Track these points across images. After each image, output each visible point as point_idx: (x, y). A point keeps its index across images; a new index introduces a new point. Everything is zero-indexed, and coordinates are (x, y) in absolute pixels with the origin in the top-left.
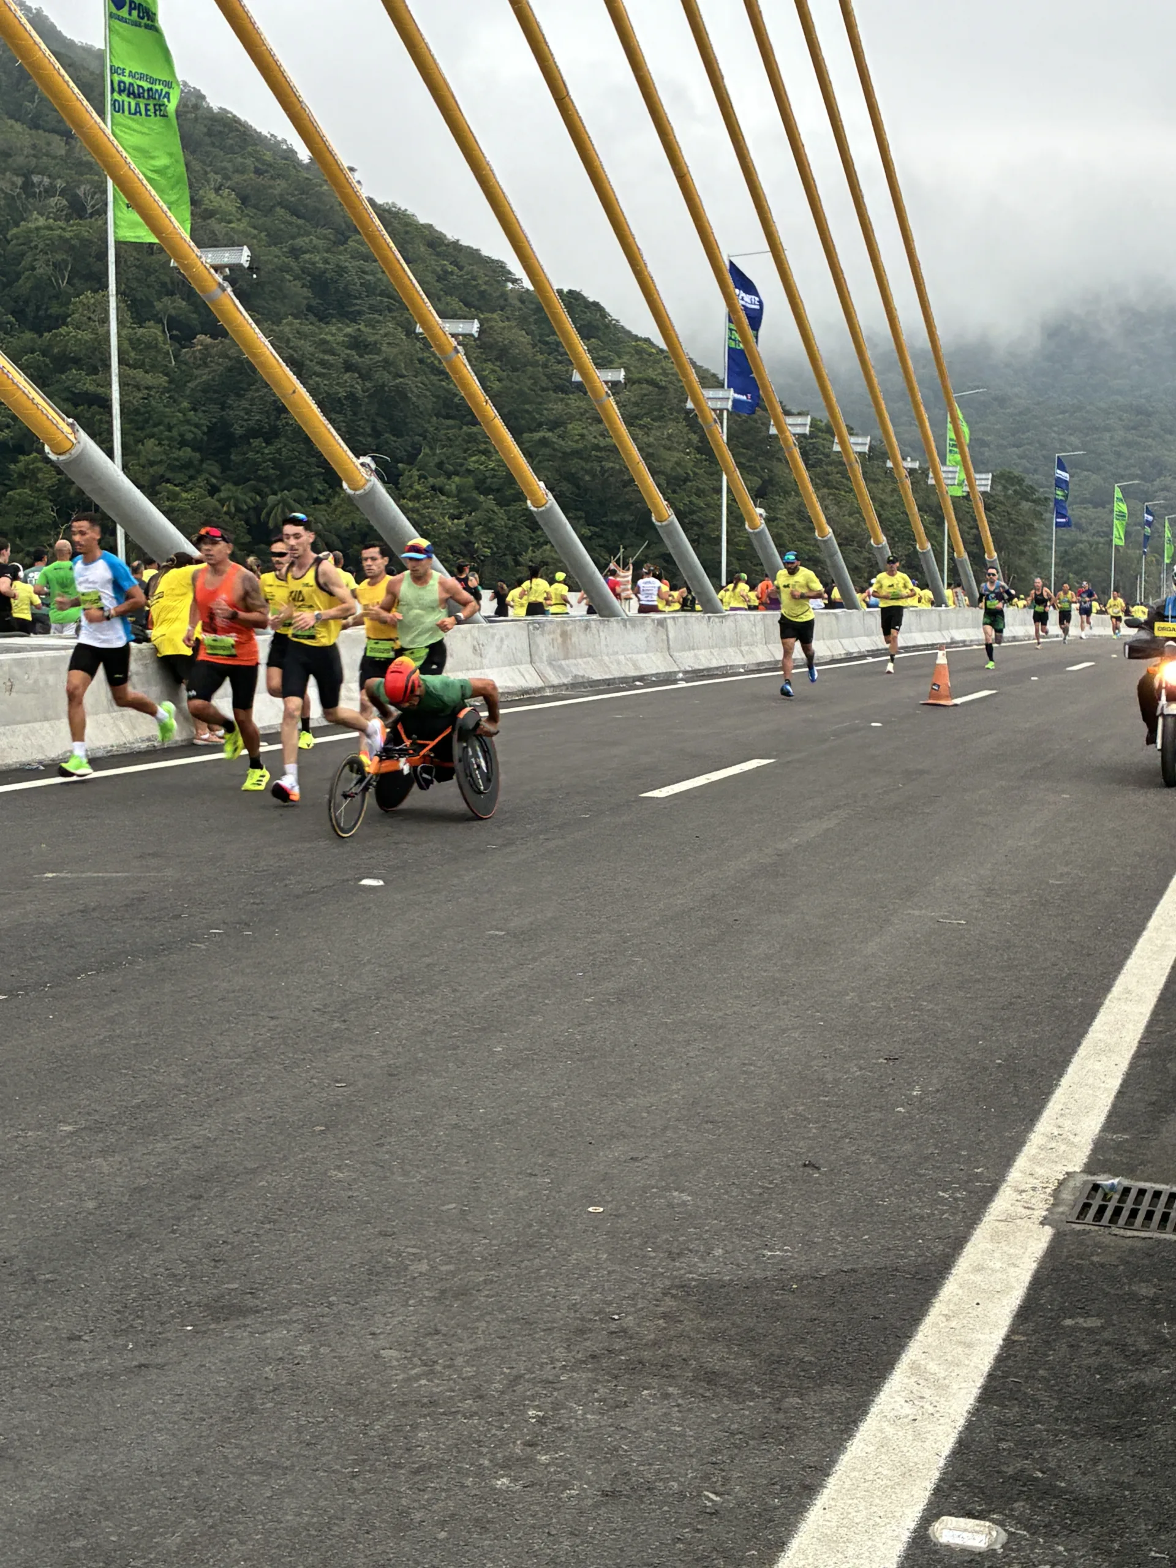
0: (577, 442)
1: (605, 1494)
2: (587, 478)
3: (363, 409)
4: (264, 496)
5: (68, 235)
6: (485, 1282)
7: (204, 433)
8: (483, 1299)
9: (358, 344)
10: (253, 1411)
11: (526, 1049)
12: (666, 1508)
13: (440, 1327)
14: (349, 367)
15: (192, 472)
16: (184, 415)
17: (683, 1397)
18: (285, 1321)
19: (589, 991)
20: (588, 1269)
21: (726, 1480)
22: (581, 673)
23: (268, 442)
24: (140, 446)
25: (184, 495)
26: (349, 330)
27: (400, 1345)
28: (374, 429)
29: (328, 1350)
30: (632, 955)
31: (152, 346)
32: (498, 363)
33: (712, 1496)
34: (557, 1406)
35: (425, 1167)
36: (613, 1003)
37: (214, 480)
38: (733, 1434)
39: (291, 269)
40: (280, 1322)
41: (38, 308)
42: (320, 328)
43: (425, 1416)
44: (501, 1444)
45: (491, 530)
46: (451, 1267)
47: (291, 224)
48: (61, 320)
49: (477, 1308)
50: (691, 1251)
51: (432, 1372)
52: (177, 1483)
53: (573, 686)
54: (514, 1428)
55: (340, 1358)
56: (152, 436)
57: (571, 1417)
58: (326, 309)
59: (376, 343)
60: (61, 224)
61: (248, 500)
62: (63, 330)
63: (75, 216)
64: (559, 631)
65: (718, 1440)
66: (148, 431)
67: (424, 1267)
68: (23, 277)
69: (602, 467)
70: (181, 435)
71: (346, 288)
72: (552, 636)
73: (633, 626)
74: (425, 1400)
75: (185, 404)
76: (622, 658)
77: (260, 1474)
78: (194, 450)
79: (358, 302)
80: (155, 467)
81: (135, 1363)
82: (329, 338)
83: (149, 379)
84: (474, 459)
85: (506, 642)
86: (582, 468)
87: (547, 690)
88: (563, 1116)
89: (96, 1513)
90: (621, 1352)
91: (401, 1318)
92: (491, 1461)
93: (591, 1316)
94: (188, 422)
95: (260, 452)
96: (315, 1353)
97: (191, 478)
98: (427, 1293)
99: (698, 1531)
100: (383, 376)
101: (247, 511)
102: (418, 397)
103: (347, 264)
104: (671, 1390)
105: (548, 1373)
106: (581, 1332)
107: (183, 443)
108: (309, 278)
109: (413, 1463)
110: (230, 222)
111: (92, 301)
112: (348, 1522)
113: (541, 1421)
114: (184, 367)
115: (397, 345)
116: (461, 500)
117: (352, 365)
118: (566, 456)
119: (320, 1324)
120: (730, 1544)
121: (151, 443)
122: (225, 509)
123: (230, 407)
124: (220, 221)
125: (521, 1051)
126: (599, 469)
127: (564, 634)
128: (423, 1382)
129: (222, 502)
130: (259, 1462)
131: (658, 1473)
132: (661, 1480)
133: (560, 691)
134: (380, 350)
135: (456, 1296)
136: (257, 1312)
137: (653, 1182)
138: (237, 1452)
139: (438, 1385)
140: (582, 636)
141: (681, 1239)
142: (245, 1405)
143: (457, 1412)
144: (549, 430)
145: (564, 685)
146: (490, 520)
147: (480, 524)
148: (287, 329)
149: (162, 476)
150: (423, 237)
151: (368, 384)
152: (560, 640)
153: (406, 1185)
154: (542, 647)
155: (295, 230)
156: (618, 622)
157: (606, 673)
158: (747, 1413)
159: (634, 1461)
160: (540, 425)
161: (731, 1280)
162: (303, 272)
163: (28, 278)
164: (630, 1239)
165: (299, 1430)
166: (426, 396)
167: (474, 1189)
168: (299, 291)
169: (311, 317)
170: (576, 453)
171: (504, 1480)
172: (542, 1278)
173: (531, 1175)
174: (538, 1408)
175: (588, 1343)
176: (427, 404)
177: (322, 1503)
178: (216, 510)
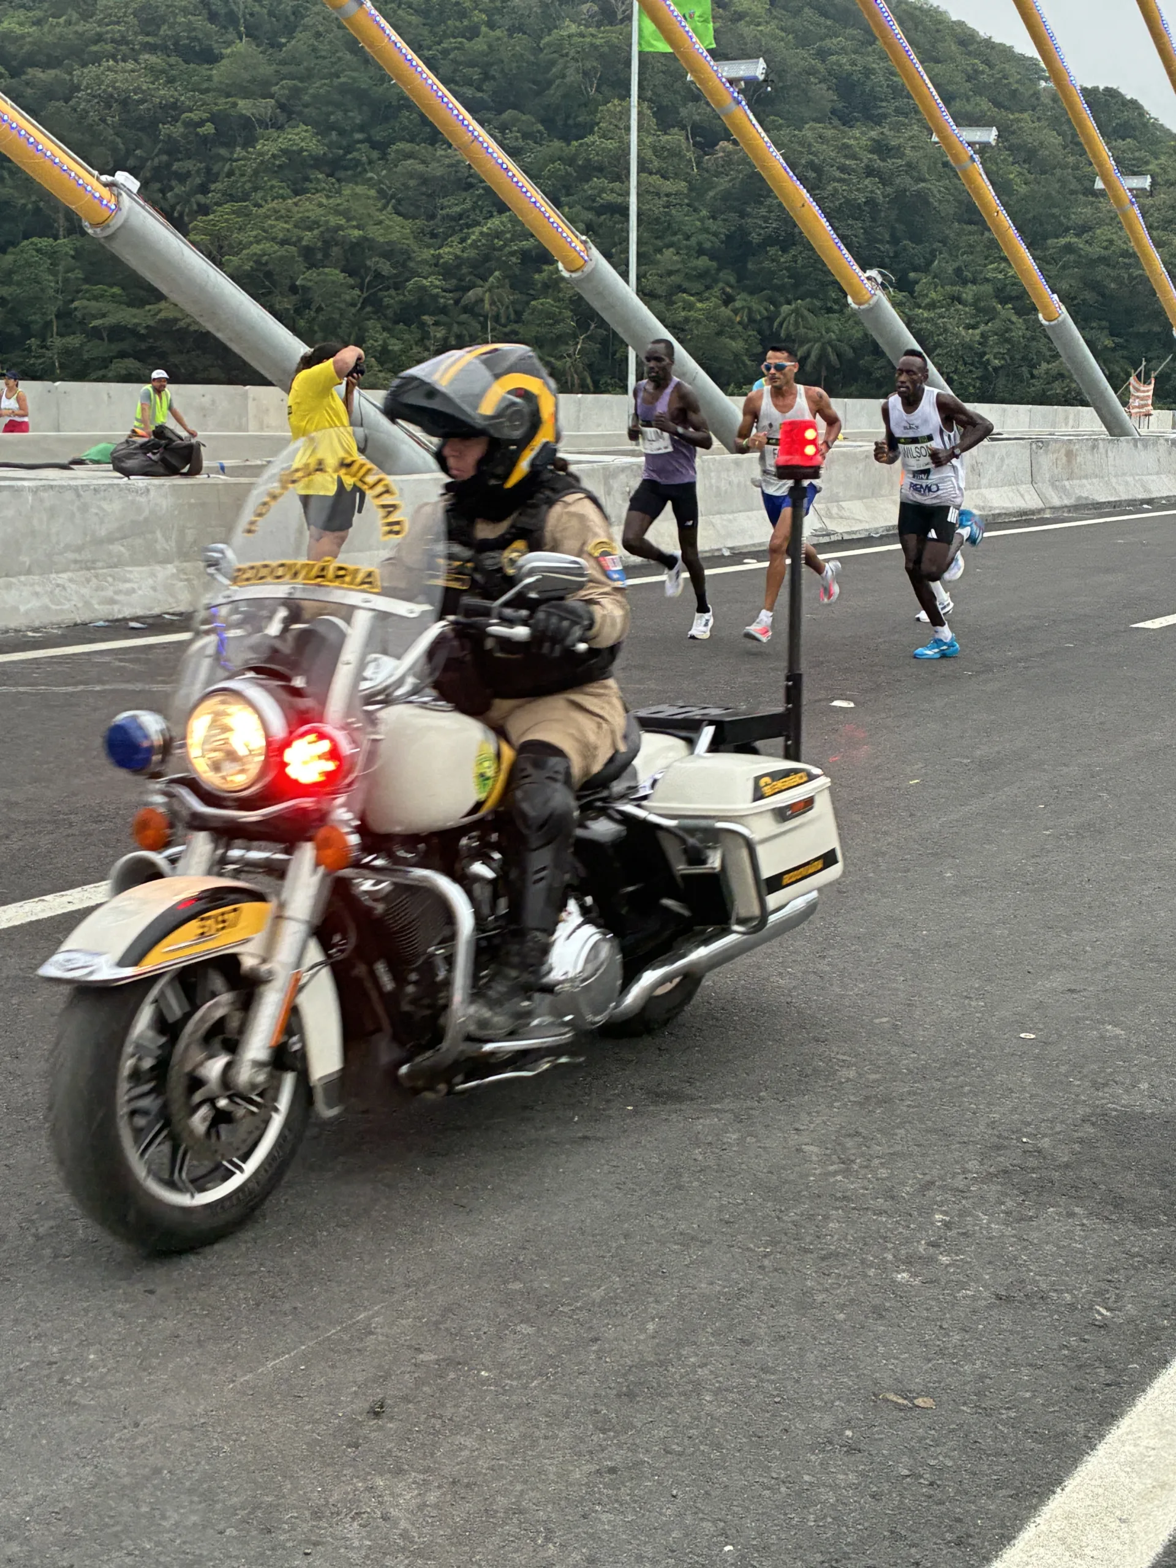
0: (1106, 248)
1: (999, 1297)
2: (1113, 286)
3: (883, 214)
4: (777, 305)
5: (598, 42)
6: (909, 1093)
7: (722, 242)
8: (905, 1109)
9: (881, 148)
10: (680, 1188)
11: (977, 877)
12: (1056, 1317)
13: (861, 1130)
14: (870, 172)
15: (708, 281)
16: (703, 223)
17: (1087, 1218)
18: (717, 1110)
19: (1049, 824)
20: (1011, 1091)
21: (1119, 1297)
22: (1085, 495)
23: (784, 250)
24: (659, 256)
25: (699, 305)
26: (873, 134)
27: (821, 1143)
28: (893, 236)
29: (754, 1140)
30: (1099, 790)
31: (675, 153)
32: (1027, 166)
33: (1104, 1311)
34: (963, 1213)
35: (864, 982)
36: (1071, 837)
37: (728, 290)
38: (1133, 1256)
39: (818, 72)
40: (713, 1110)
41: (568, 117)
42: (843, 132)
43: (837, 1209)
44: (907, 1241)
45: (1008, 340)
46: (877, 1076)
47: (818, 25)
48: (588, 129)
49: (898, 1116)
50: (1116, 1082)
51: (848, 1170)
52: (606, 1244)
53: (1076, 508)
54: (921, 1228)
55: (765, 1148)
56: (668, 246)
57: (976, 1225)
58: (851, 113)
59: (899, 146)
60: (592, 30)
61: (762, 309)
62: (589, 139)
63: (606, 22)
64: (1063, 451)
65: (1116, 1260)
66: (666, 241)
67: (852, 1074)
68: (554, 86)
69: (1130, 275)
70: (700, 244)
71: (872, 89)
72: (1055, 456)
73: (1145, 447)
74: (839, 1195)
75: (704, 213)
76: (1129, 479)
77: (681, 1244)
78: (711, 259)
79: (884, 104)
80: (672, 278)
81: (580, 1135)
82: (852, 142)
83: (669, 186)
84: (992, 266)
85: (1006, 462)
86: (1109, 276)
87: (1048, 511)
88: (1006, 943)
89: (533, 1261)
90: (1033, 1170)
91: (825, 1118)
92: (894, 1256)
93: (1006, 1134)
94: (706, 230)
95: (777, 260)
96: (741, 1141)
97: (708, 288)
98: (852, 1098)
99: (1085, 1341)
100: (904, 181)
101: (760, 321)
102: (940, 201)
103: (874, 66)
104: (1077, 1210)
105: (959, 1182)
106: (998, 1147)
107: (701, 252)
108: (834, 81)
109: (822, 1249)
110: (759, 24)
111: (618, 109)
112: (756, 1295)
113: (947, 1225)
114: (706, 175)
115: (922, 148)
116: (979, 310)
117: (874, 170)
118: (1093, 263)
119: (748, 1115)
120: (1114, 1356)
121: (669, 253)
122: (738, 319)
123: (749, 215)
124: (748, 24)
125: (971, 878)
126: (1126, 276)
127: (1070, 454)
128: (839, 1178)
129: (736, 311)
130: (681, 1234)
131: (1053, 1284)
132: (1056, 1290)
133: (1059, 514)
134: (904, 154)
135: (879, 1103)
136: (692, 1100)
137: (1087, 1015)
138: (661, 1222)
139: (852, 1183)
140: (1089, 457)
141: (1109, 1070)
142: (674, 1181)
143: (867, 1209)
144: (1078, 235)
145: (1066, 506)
146: (1008, 330)
147: (996, 334)
148: (809, 134)
149: (679, 287)
150: (954, 35)
151: (889, 190)
152: (1064, 459)
153: (842, 997)
154: (1045, 467)
155: (824, 31)
156: (1128, 441)
157: (1111, 495)
158: (1149, 1238)
159: (1031, 1271)
160: (1067, 230)
161: (1153, 1113)
162: (830, 74)
163: (558, 86)
164: (1057, 1066)
165: (721, 1209)
166: (948, 201)
167: (909, 1005)
168: (824, 94)
169: (836, 122)
170: (1102, 260)
171: (905, 1275)
172: (965, 1095)
173: (967, 997)
174: (945, 1213)
175: (1002, 1159)
176: (949, 209)
177: (734, 1275)
178: (730, 320)
